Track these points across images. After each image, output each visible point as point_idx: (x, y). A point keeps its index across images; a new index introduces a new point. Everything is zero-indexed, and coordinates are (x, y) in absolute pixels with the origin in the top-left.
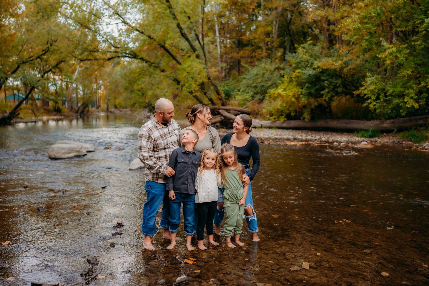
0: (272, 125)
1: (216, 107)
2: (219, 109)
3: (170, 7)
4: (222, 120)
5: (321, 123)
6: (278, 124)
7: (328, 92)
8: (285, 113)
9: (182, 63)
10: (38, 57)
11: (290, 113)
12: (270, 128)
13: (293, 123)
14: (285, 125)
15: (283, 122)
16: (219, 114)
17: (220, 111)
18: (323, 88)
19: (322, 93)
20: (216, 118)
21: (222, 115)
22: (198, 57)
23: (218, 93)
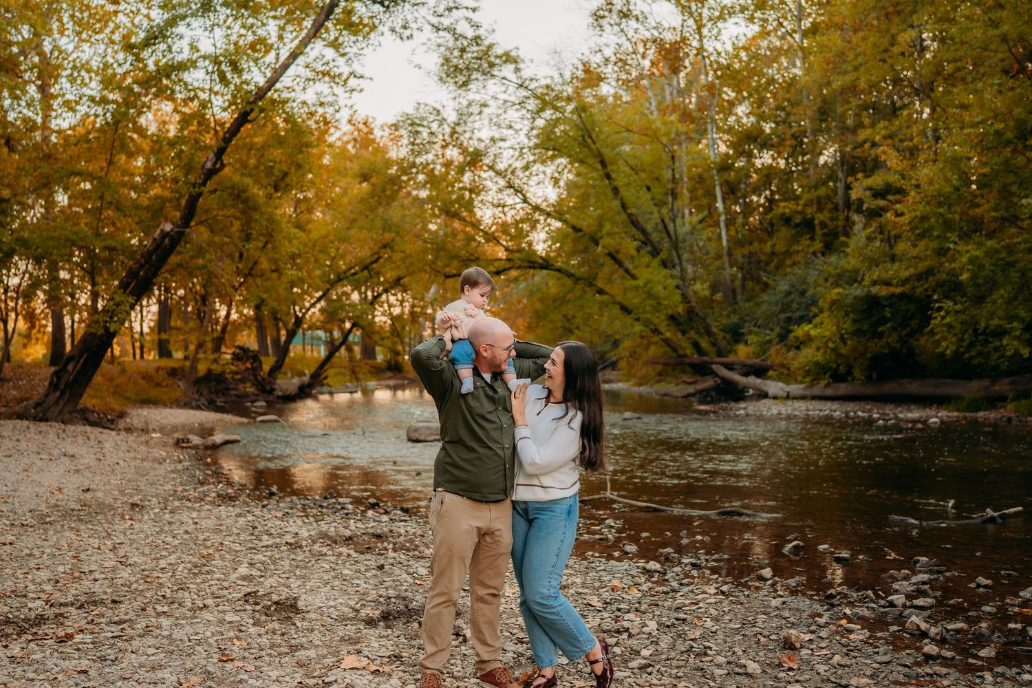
0: (808, 393)
1: (706, 358)
2: (712, 363)
3: (608, 177)
4: (718, 385)
5: (890, 387)
6: (816, 391)
7: (894, 329)
8: (830, 368)
9: (638, 275)
10: (366, 268)
11: (837, 369)
12: (803, 398)
13: (843, 388)
14: (829, 392)
15: (827, 386)
16: (713, 373)
17: (714, 367)
18: (884, 321)
19: (880, 330)
20: (705, 381)
21: (717, 375)
22: (664, 264)
23: (709, 333)
